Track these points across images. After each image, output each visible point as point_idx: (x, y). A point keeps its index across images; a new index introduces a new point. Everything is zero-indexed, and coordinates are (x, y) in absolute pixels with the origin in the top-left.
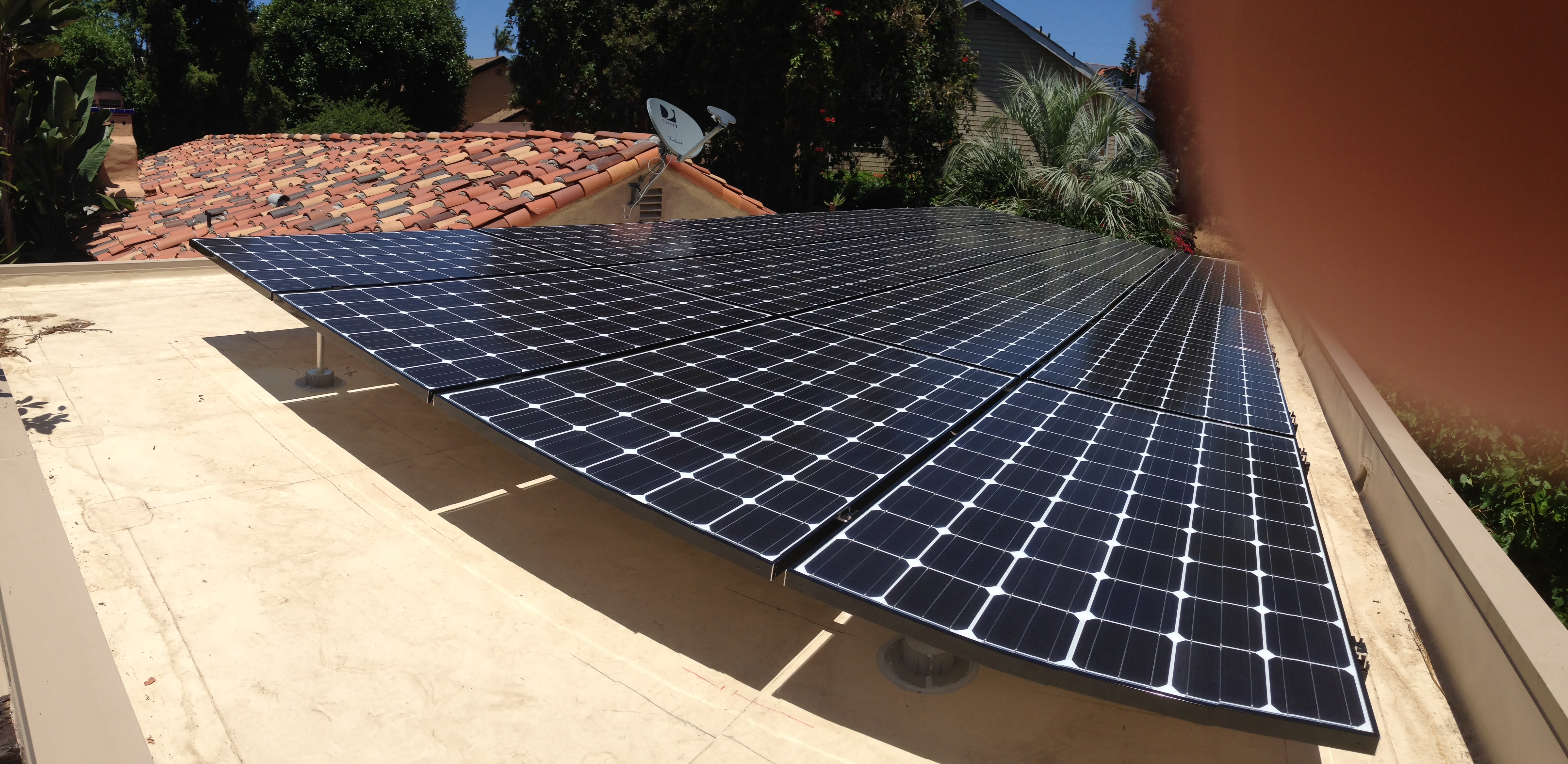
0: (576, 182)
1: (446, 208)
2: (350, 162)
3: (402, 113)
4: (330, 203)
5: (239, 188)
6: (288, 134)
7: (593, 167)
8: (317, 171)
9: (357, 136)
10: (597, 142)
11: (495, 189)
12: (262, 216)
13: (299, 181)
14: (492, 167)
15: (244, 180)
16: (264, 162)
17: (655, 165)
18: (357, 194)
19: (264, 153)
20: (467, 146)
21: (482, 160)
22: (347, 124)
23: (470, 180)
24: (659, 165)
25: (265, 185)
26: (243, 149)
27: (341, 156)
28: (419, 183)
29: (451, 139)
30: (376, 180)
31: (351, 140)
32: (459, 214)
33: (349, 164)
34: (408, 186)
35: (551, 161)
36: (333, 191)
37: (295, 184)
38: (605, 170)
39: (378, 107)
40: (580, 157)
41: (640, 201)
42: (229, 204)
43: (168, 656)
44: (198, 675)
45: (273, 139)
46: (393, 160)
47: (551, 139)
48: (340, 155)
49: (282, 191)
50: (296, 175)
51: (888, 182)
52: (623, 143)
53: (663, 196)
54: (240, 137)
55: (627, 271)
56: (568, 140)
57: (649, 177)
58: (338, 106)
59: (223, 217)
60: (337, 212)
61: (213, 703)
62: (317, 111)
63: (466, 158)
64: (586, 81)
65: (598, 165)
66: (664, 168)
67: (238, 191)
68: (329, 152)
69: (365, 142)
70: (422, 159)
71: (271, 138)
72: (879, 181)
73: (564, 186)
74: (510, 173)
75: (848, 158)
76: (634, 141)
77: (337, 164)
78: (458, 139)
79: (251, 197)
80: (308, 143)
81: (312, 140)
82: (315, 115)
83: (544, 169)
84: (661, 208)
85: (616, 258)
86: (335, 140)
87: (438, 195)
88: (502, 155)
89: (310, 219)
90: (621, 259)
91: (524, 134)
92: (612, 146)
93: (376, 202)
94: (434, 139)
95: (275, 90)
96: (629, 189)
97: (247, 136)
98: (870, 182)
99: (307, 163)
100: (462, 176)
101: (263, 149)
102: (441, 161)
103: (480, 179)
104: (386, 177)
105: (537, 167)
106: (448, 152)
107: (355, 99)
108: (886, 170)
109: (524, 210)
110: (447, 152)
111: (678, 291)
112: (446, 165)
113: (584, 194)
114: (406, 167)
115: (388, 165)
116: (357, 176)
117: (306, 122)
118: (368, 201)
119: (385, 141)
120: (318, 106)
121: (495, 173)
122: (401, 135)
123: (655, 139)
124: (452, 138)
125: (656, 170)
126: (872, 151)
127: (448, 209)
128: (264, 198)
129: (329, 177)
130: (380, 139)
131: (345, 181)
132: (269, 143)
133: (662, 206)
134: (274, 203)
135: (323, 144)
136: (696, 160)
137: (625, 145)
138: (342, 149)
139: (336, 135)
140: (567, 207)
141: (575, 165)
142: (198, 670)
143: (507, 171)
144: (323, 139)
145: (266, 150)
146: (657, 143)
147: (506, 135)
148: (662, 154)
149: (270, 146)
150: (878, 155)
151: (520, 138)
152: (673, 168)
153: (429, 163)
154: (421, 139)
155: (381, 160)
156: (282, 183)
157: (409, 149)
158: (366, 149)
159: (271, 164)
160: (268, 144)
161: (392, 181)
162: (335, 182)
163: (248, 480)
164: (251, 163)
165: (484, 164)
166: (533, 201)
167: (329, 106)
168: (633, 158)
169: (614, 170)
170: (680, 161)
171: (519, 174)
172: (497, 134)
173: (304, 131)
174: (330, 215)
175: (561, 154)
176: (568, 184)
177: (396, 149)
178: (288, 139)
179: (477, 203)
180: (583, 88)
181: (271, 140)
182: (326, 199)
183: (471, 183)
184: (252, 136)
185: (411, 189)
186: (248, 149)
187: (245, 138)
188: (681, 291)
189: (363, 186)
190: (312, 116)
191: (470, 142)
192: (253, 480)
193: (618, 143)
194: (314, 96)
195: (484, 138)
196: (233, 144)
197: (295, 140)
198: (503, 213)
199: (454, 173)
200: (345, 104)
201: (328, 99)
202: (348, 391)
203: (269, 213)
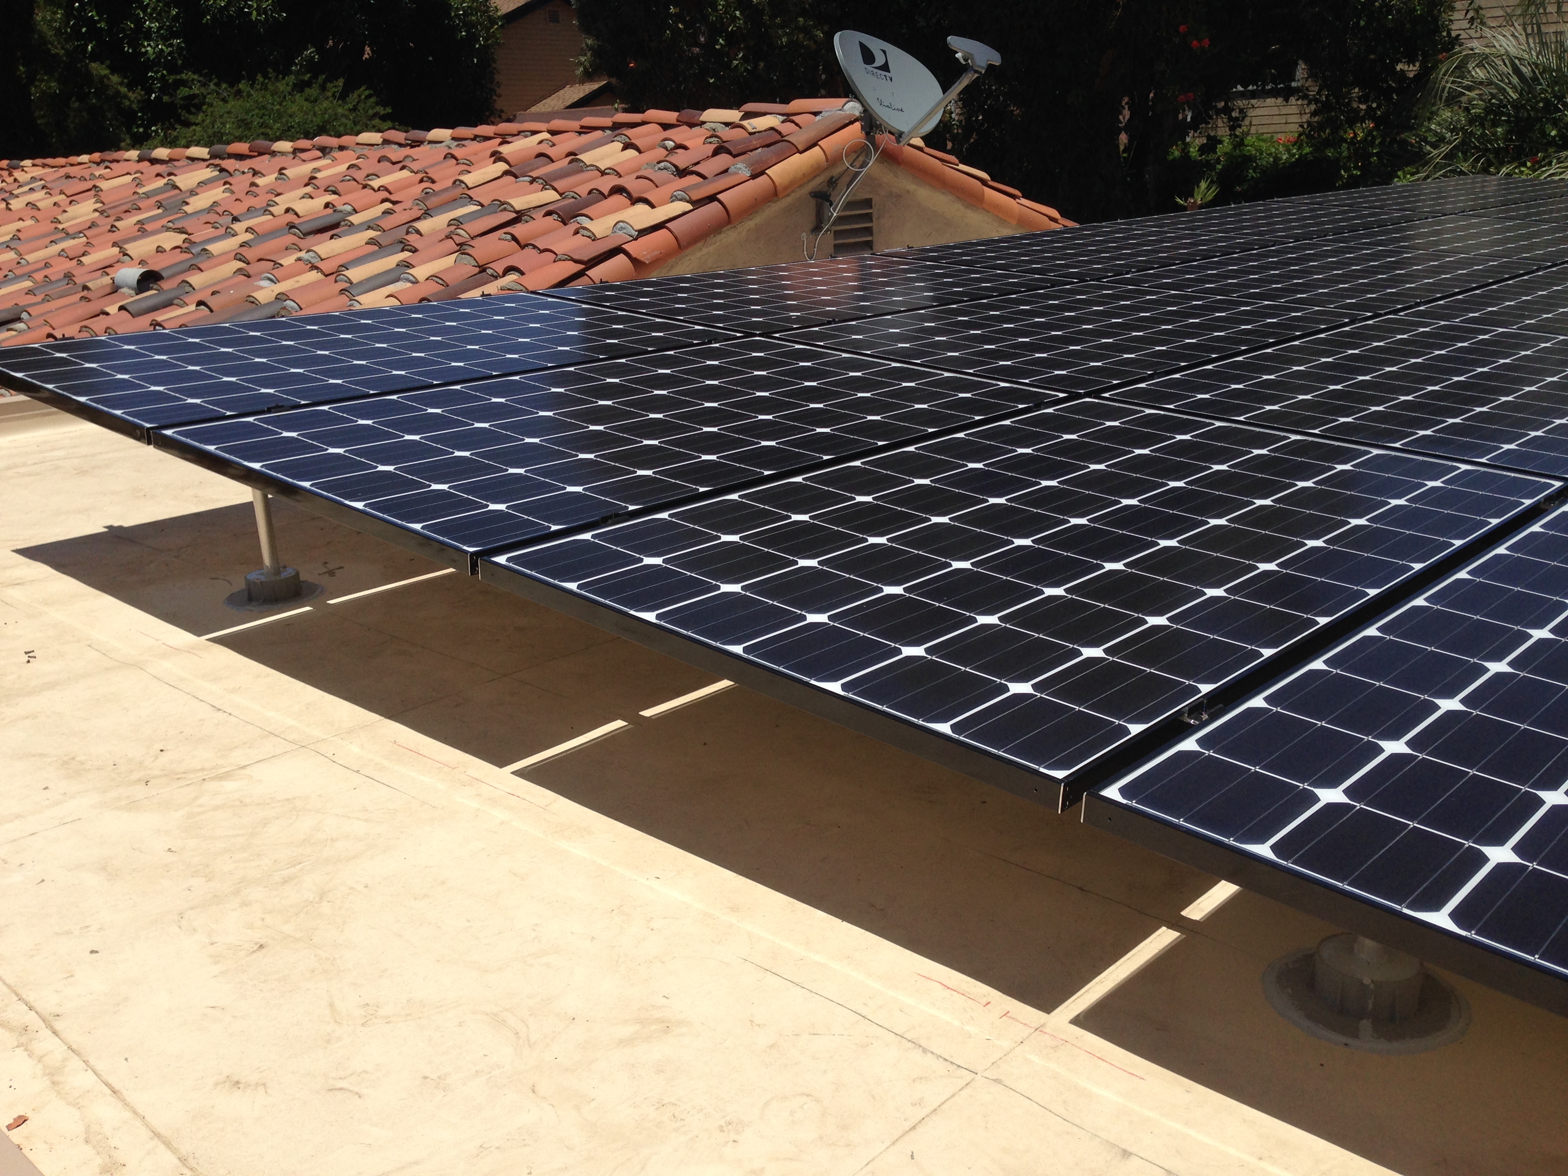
0: (712, 198)
1: (479, 267)
2: (278, 195)
3: (373, 100)
4: (249, 276)
5: (47, 265)
6: (139, 152)
7: (741, 168)
8: (212, 217)
9: (284, 146)
10: (745, 123)
11: (565, 224)
12: (107, 314)
13: (178, 239)
14: (556, 184)
15: (55, 249)
16: (96, 210)
17: (854, 156)
18: (302, 254)
19: (93, 192)
20: (505, 150)
21: (534, 174)
22: (262, 125)
23: (517, 212)
24: (864, 154)
25: (105, 253)
26: (44, 187)
27: (257, 186)
28: (421, 225)
29: (473, 140)
30: (336, 226)
31: (273, 154)
32: (504, 275)
33: (277, 199)
34: (401, 233)
35: (662, 164)
36: (248, 253)
37: (168, 246)
38: (763, 173)
39: (323, 88)
40: (716, 153)
41: (834, 224)
42: (31, 299)
43: (45, 1078)
44: (108, 1091)
45: (107, 164)
46: (365, 187)
47: (660, 124)
48: (253, 184)
49: (142, 262)
50: (168, 229)
51: (1307, 150)
52: (793, 122)
53: (874, 211)
54: (34, 165)
55: (809, 338)
56: (691, 125)
57: (846, 179)
58: (239, 93)
59: (21, 326)
60: (265, 292)
61: (147, 1125)
62: (194, 104)
63: (506, 173)
64: (722, 18)
65: (750, 165)
66: (873, 159)
67: (46, 272)
68: (230, 180)
69: (304, 156)
70: (421, 181)
71: (103, 161)
72: (1288, 150)
73: (689, 207)
74: (590, 192)
75: (1227, 111)
76: (816, 114)
77: (250, 201)
78: (487, 138)
79: (79, 280)
80: (184, 166)
81: (193, 159)
82: (190, 113)
83: (651, 180)
84: (872, 234)
85: (789, 319)
86: (240, 157)
87: (460, 245)
88: (570, 162)
89: (211, 311)
90: (798, 320)
91: (607, 121)
92: (772, 129)
93: (342, 266)
94: (441, 142)
95: (99, 69)
96: (813, 203)
97: (49, 161)
98: (1270, 154)
99: (187, 204)
100: (502, 205)
101: (89, 185)
102: (457, 183)
103: (534, 208)
104: (355, 219)
105: (638, 178)
106: (471, 164)
107: (272, 75)
108: (1302, 126)
109: (621, 257)
110: (469, 165)
111: (899, 365)
112: (469, 189)
113: (728, 219)
114: (393, 198)
115: (359, 197)
116: (297, 221)
117: (175, 129)
118: (326, 266)
119: (345, 152)
120: (195, 96)
121: (561, 195)
122: (374, 137)
123: (853, 108)
124: (475, 138)
125: (857, 164)
126: (1274, 94)
127: (483, 269)
128: (107, 280)
129: (238, 227)
130: (331, 149)
131: (272, 234)
132: (100, 171)
133: (874, 229)
134: (130, 287)
135: (216, 166)
136: (934, 140)
137: (797, 125)
138: (255, 173)
139: (242, 147)
140: (699, 245)
141: (709, 168)
142: (107, 1084)
143: (583, 190)
144: (213, 156)
145: (95, 186)
146: (857, 114)
147: (575, 125)
148: (867, 134)
149: (101, 177)
150: (1287, 100)
151: (603, 129)
152: (890, 158)
153: (436, 187)
154: (416, 143)
155: (340, 187)
156: (140, 248)
157: (394, 163)
158: (306, 169)
159: (110, 212)
160: (97, 174)
161: (369, 226)
162: (252, 236)
163: (154, 777)
164: (65, 215)
165: (541, 181)
166: (636, 239)
167: (218, 93)
168: (815, 145)
169: (779, 172)
170: (901, 144)
171: (606, 193)
172: (557, 124)
173: (171, 143)
174: (252, 299)
175: (679, 151)
176: (697, 204)
177: (369, 165)
178: (138, 161)
179: (535, 251)
180: (715, 31)
181: (102, 166)
182: (240, 270)
183: (519, 217)
184: (61, 161)
185: (406, 237)
186: (56, 187)
187: (44, 166)
188: (905, 366)
189: (311, 239)
190: (184, 115)
191: (508, 143)
192: (165, 775)
193: (783, 122)
194: (184, 76)
195: (534, 133)
196: (20, 179)
197: (154, 161)
198: (583, 266)
199: (486, 202)
200: (252, 86)
201: (216, 80)
202: (328, 602)
203: (122, 308)
